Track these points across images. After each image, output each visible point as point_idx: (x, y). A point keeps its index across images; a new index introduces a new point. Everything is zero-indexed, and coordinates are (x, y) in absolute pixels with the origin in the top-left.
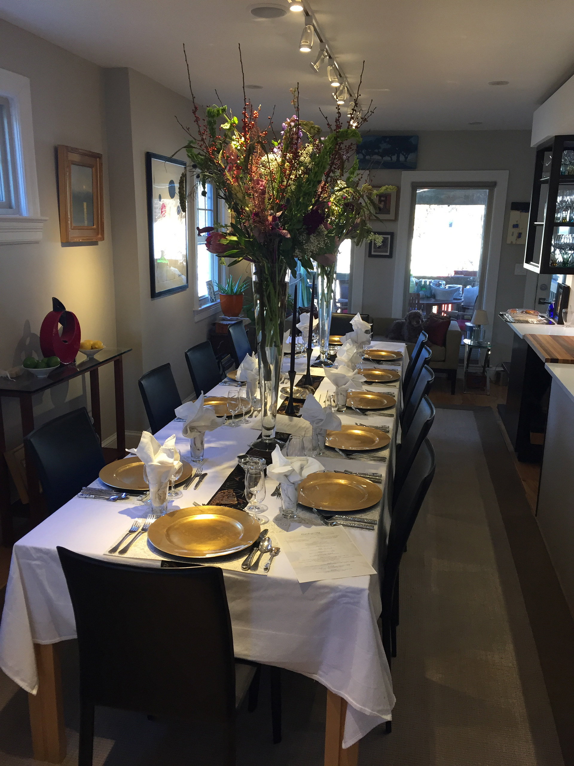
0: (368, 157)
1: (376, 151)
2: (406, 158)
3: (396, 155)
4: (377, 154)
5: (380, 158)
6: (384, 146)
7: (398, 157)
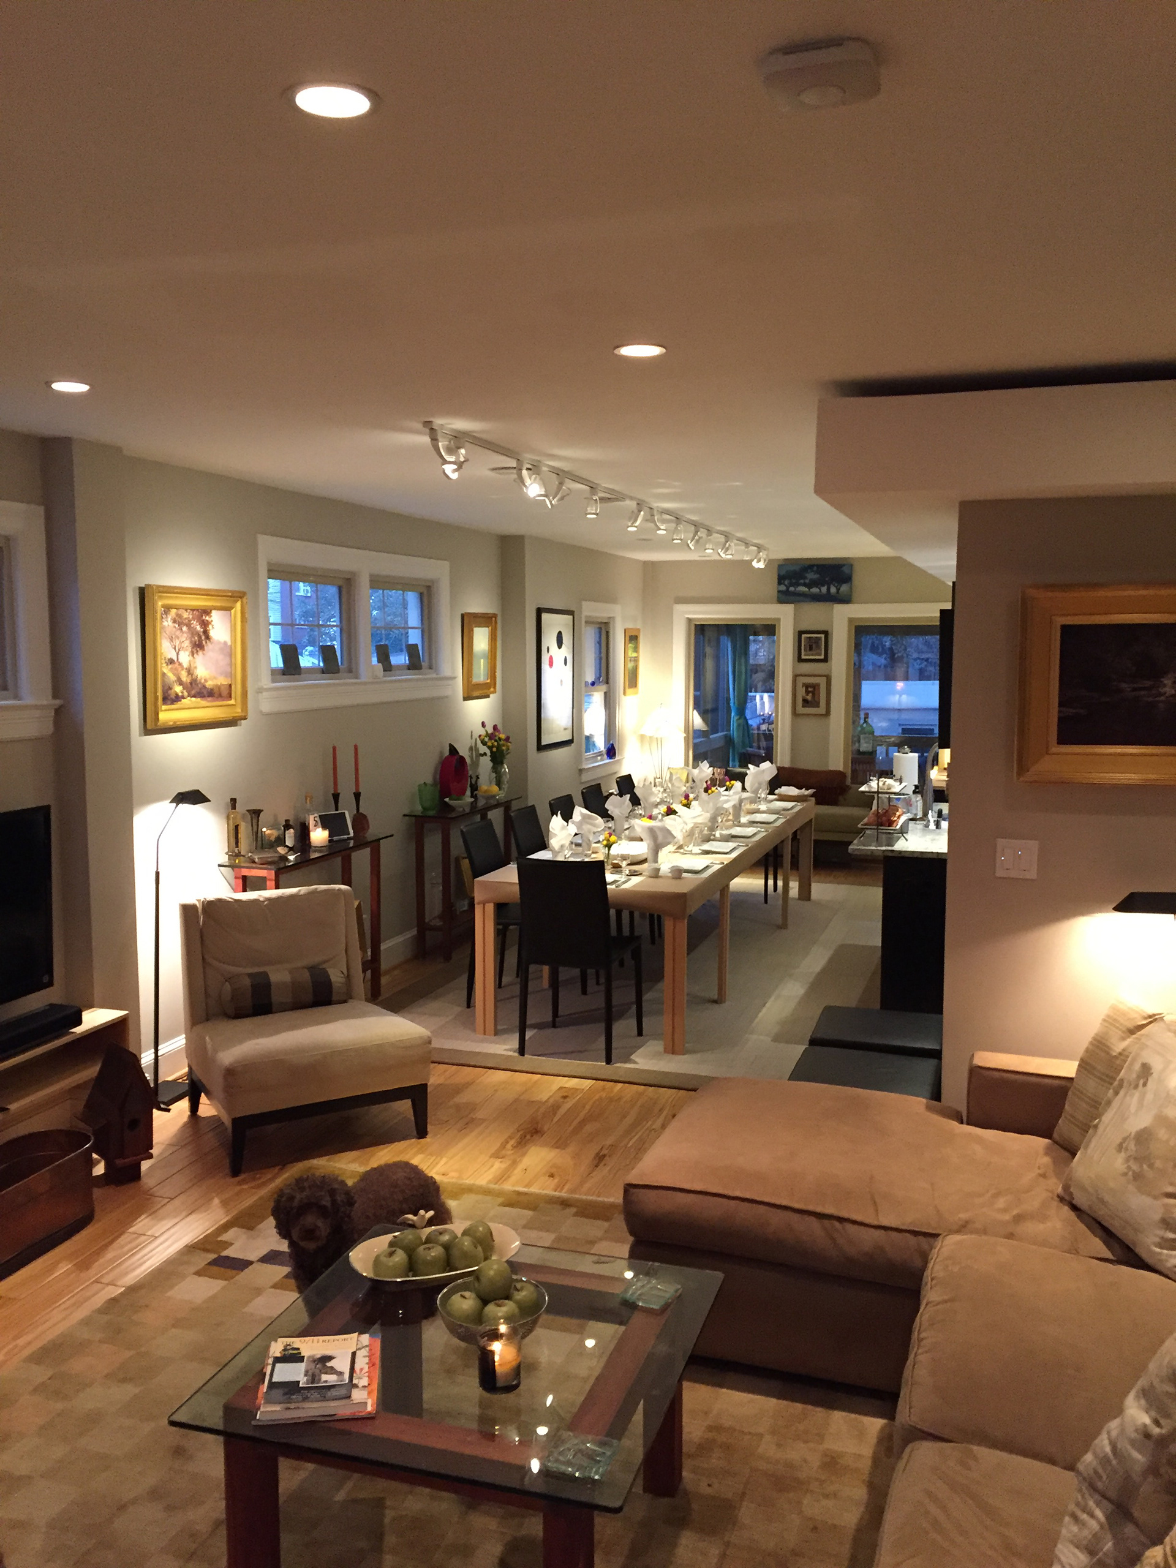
0: (792, 589)
1: (802, 581)
2: (838, 590)
3: (826, 587)
4: (805, 585)
5: (807, 589)
6: (811, 576)
7: (828, 589)
